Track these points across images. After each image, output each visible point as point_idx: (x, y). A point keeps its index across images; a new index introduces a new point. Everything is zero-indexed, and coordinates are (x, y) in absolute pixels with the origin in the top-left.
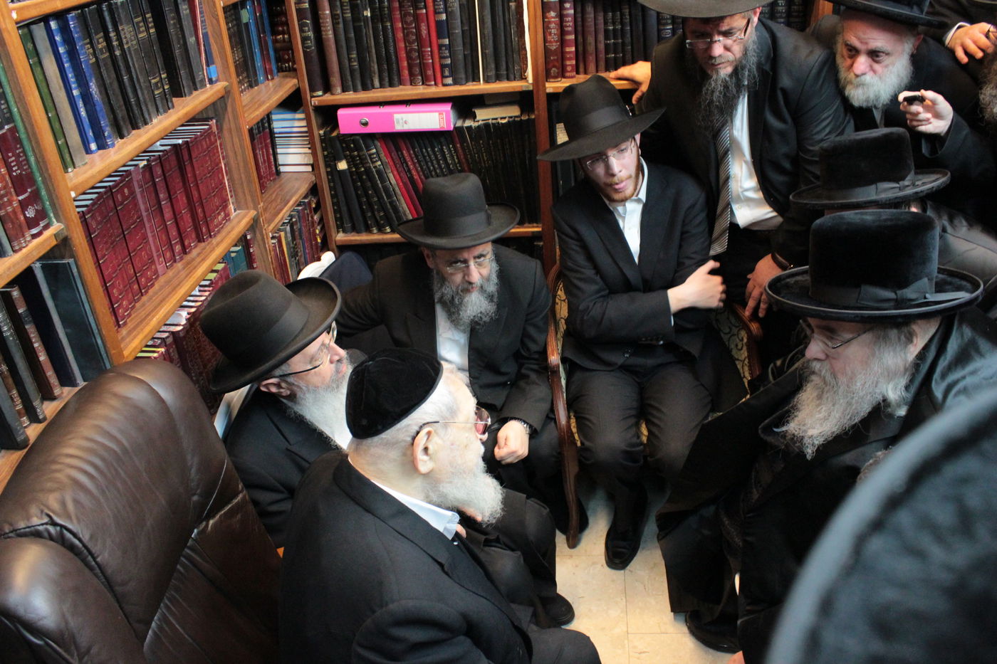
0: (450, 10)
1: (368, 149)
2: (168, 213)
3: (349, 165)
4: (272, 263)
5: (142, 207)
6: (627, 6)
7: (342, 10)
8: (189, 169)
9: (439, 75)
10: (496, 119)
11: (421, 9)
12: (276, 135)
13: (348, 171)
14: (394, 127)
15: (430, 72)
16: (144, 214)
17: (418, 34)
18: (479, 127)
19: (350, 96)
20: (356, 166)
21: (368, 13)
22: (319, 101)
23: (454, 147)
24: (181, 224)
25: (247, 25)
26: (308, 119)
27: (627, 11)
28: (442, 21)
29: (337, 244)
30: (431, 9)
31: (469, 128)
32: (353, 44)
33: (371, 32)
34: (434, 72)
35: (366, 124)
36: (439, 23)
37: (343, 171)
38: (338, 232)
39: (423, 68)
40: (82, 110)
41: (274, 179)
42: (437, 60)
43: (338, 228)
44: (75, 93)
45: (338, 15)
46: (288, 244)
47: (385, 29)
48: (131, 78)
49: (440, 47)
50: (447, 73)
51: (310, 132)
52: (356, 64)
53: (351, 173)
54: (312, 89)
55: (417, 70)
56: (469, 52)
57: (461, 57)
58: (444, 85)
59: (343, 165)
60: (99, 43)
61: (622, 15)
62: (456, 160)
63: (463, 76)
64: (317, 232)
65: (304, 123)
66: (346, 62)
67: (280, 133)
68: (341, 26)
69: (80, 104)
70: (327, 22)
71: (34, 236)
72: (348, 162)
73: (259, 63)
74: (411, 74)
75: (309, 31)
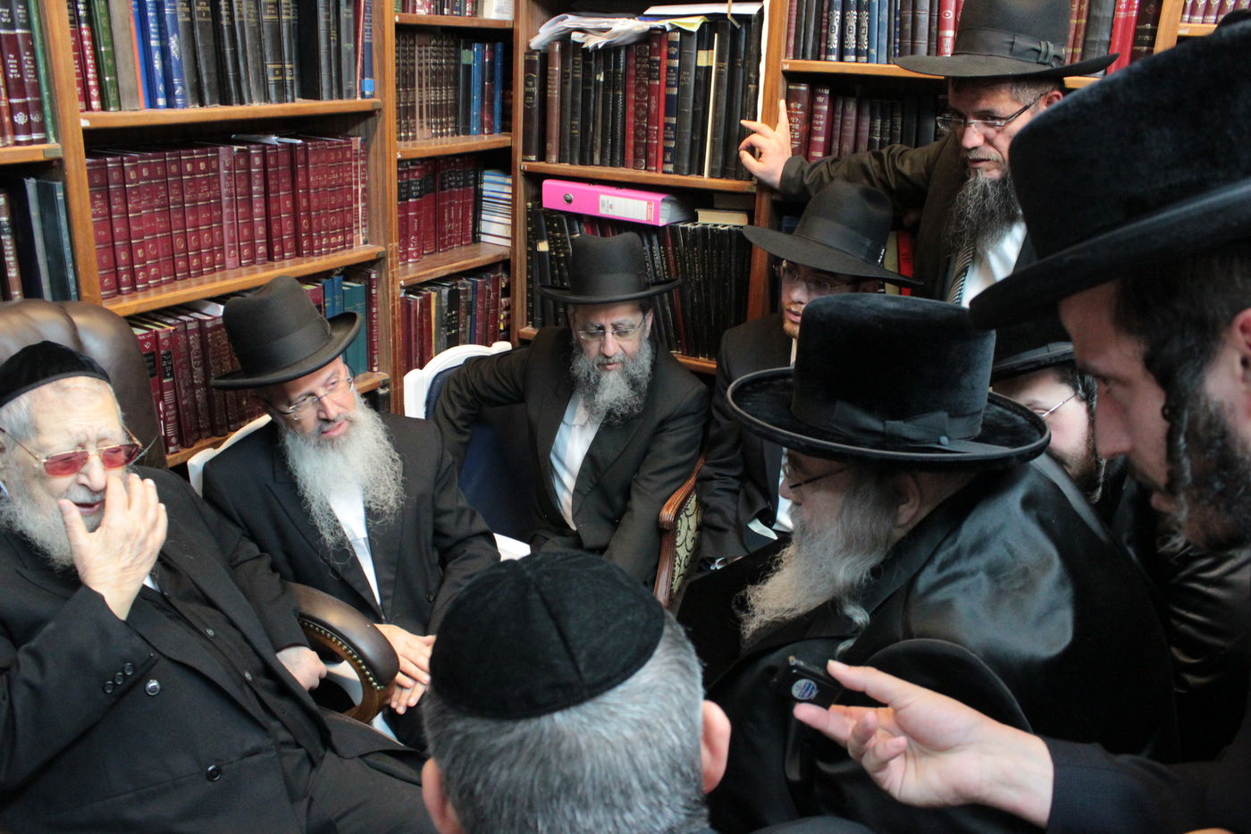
0: (682, 83)
1: (572, 231)
2: (258, 209)
3: (550, 248)
4: (393, 313)
5: (224, 190)
6: (899, 114)
7: (574, 69)
8: (301, 173)
9: (661, 159)
10: (717, 225)
11: (655, 79)
12: (484, 199)
13: (547, 255)
14: (598, 210)
15: (652, 155)
16: (225, 199)
17: (648, 110)
18: (695, 230)
19: (565, 167)
20: (556, 249)
21: (601, 78)
22: (528, 166)
23: (665, 249)
24: (275, 228)
25: (468, 68)
26: (514, 186)
27: (899, 120)
28: (672, 96)
29: (521, 337)
30: (664, 80)
31: (684, 230)
32: (579, 110)
33: (601, 98)
34: (657, 156)
35: (569, 201)
36: (669, 98)
37: (543, 253)
38: (527, 325)
39: (647, 147)
40: (156, 62)
41: (467, 245)
42: (661, 141)
43: (528, 319)
44: (154, 43)
45: (568, 74)
46: (439, 308)
47: (616, 98)
48: (235, 53)
49: (667, 125)
50: (668, 158)
51: (513, 203)
52: (576, 132)
53: (551, 257)
54: (526, 152)
55: (641, 151)
56: (699, 138)
57: (687, 142)
58: (664, 172)
59: (543, 247)
60: (198, 5)
61: (893, 124)
62: (665, 267)
63: (686, 165)
64: (502, 317)
65: (509, 190)
66: (568, 127)
67: (488, 197)
68: (569, 87)
69: (157, 56)
70: (554, 80)
71: (18, 143)
72: (550, 244)
73: (475, 113)
74: (636, 156)
75: (533, 86)
